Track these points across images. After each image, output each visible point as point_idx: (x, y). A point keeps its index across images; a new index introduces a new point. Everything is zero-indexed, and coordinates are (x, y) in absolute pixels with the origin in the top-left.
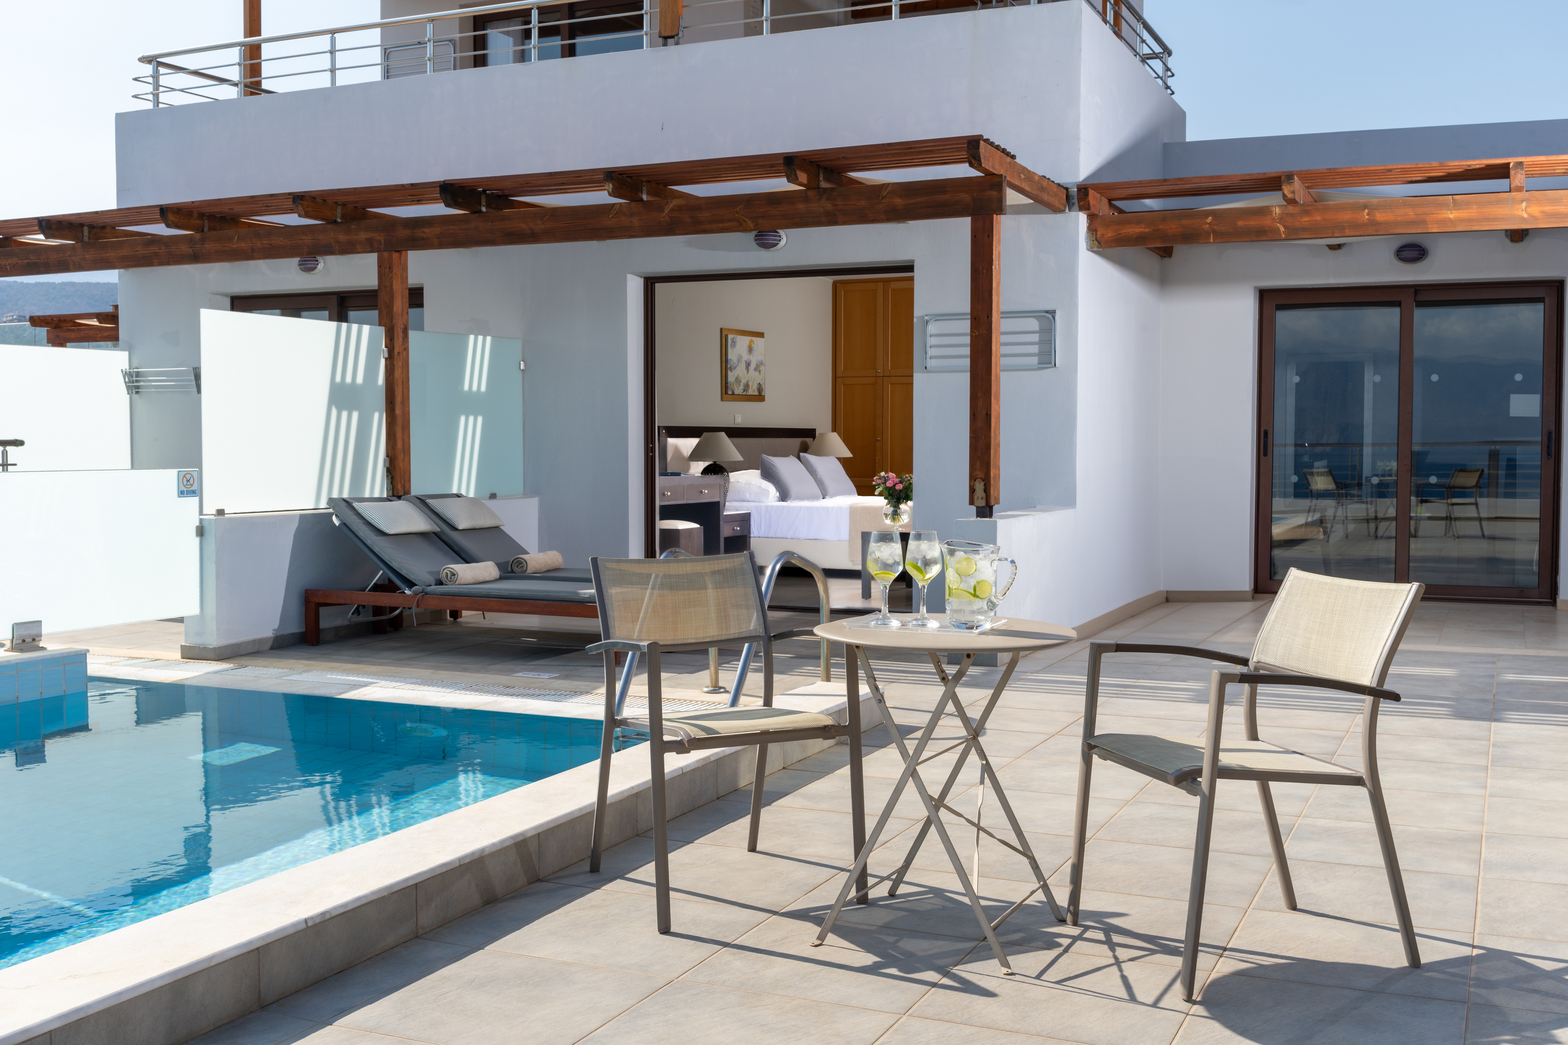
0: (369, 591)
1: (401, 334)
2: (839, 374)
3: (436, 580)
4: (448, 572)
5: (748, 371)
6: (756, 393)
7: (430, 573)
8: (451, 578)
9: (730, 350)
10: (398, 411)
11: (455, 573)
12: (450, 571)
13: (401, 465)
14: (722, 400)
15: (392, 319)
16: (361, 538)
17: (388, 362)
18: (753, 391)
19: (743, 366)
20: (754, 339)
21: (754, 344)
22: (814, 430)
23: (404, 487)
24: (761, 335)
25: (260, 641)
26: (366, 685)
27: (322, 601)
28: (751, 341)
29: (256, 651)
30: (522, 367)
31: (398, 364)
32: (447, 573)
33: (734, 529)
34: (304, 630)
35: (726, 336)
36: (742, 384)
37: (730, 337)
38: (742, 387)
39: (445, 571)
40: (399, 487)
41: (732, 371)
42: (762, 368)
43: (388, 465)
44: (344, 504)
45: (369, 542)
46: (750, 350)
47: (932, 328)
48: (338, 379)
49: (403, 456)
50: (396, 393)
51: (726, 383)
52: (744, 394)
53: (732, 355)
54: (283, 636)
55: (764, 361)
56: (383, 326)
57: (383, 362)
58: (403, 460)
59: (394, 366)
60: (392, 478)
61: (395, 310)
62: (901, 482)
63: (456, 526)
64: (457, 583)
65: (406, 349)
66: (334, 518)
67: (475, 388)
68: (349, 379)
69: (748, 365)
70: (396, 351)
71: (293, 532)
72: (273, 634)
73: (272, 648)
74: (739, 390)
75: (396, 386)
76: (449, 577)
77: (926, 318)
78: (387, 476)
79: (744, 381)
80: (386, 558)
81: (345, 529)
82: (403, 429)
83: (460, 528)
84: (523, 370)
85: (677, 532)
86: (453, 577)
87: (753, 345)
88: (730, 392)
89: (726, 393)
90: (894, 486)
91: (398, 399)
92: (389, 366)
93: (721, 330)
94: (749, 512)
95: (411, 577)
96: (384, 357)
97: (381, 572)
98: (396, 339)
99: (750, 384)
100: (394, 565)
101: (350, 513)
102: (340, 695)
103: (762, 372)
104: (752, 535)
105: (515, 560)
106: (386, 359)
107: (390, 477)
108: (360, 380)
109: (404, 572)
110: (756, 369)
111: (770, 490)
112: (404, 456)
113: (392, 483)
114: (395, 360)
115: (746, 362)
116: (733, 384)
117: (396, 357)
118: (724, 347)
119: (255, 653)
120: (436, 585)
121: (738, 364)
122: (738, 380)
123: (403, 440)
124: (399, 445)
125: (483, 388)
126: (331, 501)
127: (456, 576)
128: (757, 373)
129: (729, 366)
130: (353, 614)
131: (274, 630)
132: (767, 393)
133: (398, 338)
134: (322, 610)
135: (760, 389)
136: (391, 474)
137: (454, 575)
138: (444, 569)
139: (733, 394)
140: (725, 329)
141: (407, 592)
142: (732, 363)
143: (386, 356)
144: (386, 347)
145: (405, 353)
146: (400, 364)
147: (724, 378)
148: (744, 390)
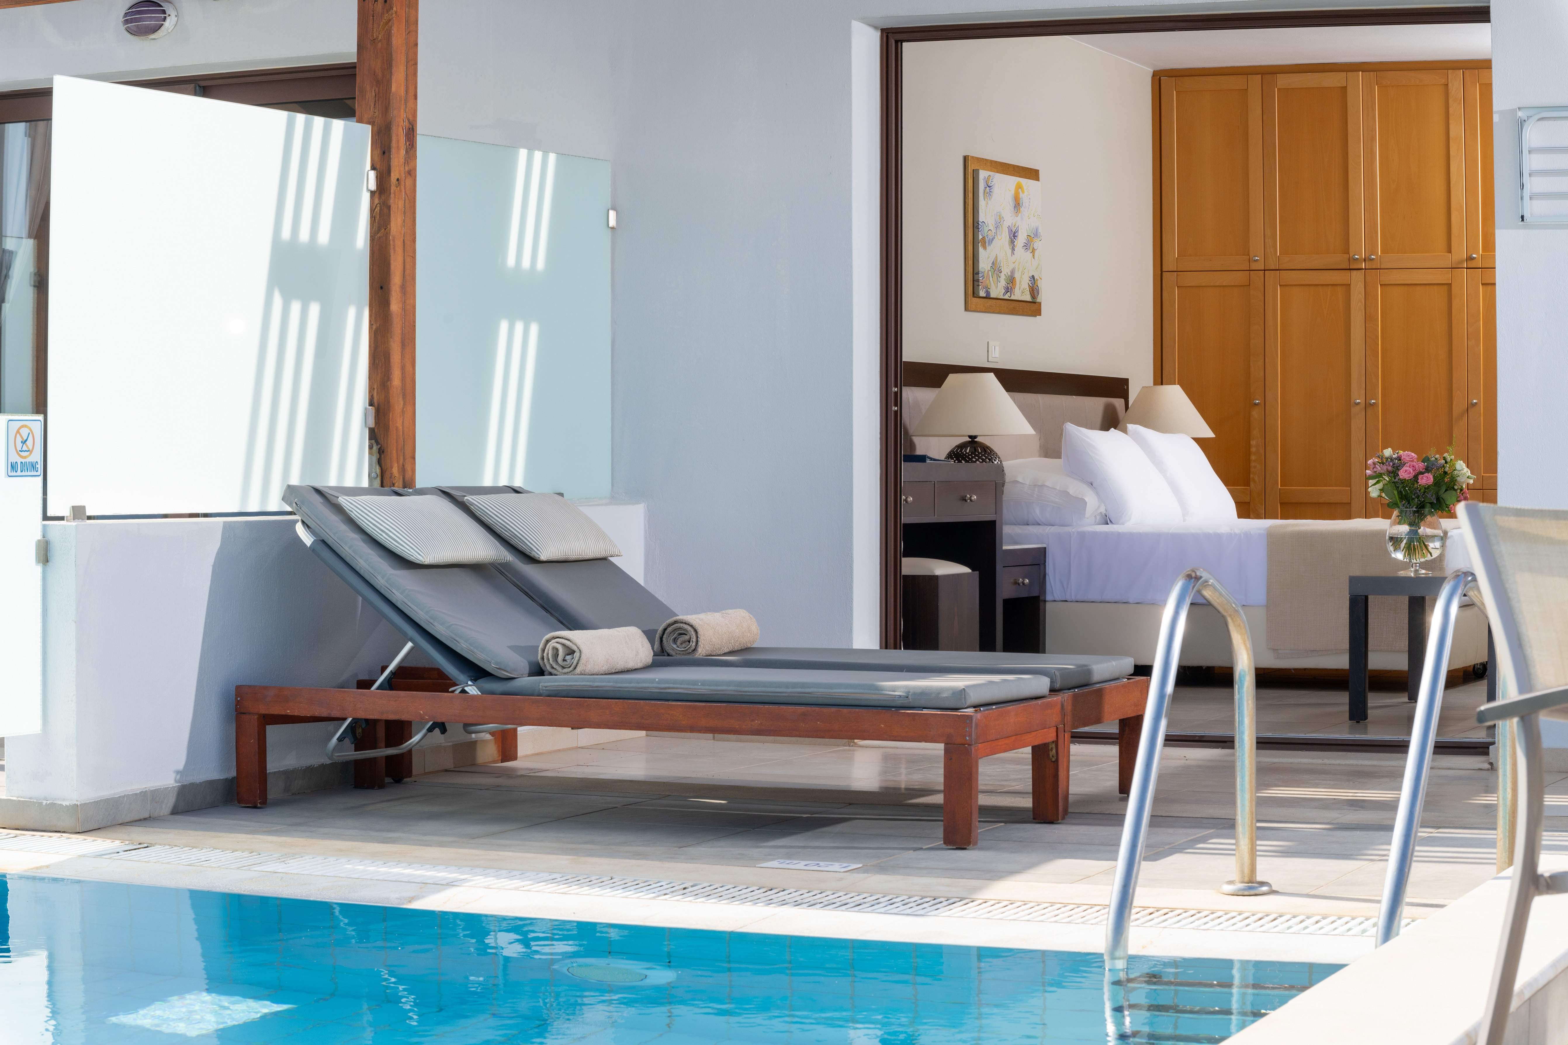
0: (380, 687)
1: (403, 139)
2: (1169, 264)
3: (531, 664)
4: (559, 646)
5: (1013, 249)
6: (1028, 298)
7: (516, 649)
8: (564, 660)
9: (982, 203)
10: (395, 307)
11: (575, 648)
12: (563, 645)
13: (399, 424)
14: (966, 309)
15: (386, 109)
16: (362, 573)
17: (376, 201)
18: (1021, 293)
19: (1003, 238)
20: (1024, 182)
21: (1023, 192)
22: (1125, 382)
23: (403, 470)
24: (1032, 174)
25: (153, 796)
26: (450, 884)
27: (276, 710)
28: (1019, 187)
29: (147, 815)
30: (612, 222)
31: (397, 204)
32: (556, 650)
33: (1016, 583)
34: (233, 773)
35: (975, 173)
36: (1003, 276)
37: (983, 174)
38: (1003, 283)
39: (553, 643)
40: (395, 471)
41: (985, 248)
42: (1037, 244)
43: (371, 423)
44: (318, 499)
45: (380, 582)
46: (1017, 204)
47: (1533, 135)
48: (286, 234)
49: (402, 403)
50: (392, 267)
51: (976, 273)
52: (1006, 297)
53: (986, 215)
54: (193, 785)
55: (1040, 230)
56: (369, 123)
57: (366, 199)
58: (403, 412)
59: (389, 208)
60: (381, 451)
61: (394, 89)
62: (1428, 470)
63: (533, 554)
64: (578, 670)
65: (411, 173)
66: (300, 529)
67: (526, 263)
68: (304, 235)
69: (1014, 235)
70: (394, 176)
71: (212, 560)
72: (176, 781)
73: (175, 812)
74: (997, 290)
75: (392, 252)
76: (560, 658)
77: (1520, 114)
78: (371, 447)
79: (1006, 271)
80: (420, 616)
81: (326, 554)
82: (403, 345)
83: (543, 558)
84: (613, 228)
85: (933, 580)
86: (568, 657)
87: (1021, 195)
88: (982, 293)
89: (975, 294)
90: (1416, 477)
91: (396, 280)
92: (378, 209)
93: (965, 158)
94: (1044, 546)
95: (478, 657)
96: (368, 190)
97: (409, 645)
98: (393, 151)
99: (1017, 276)
100: (440, 631)
101: (334, 519)
102: (410, 902)
103: (1037, 253)
104: (1049, 597)
105: (669, 625)
106: (372, 193)
107: (375, 448)
108: (324, 237)
109: (462, 647)
110: (1027, 246)
111: (1087, 499)
112: (405, 404)
113: (379, 462)
114: (392, 195)
115: (1010, 230)
116: (988, 274)
117: (393, 188)
118: (970, 195)
119: (145, 819)
120: (531, 674)
121: (996, 233)
122: (996, 268)
123: (403, 368)
124: (396, 381)
125: (541, 265)
126: (290, 493)
127: (577, 655)
128: (1028, 254)
129: (980, 237)
130: (340, 739)
131: (177, 772)
132: (1043, 298)
133: (398, 148)
134: (273, 732)
135: (1034, 290)
136: (377, 443)
137: (572, 652)
138: (548, 641)
139: (988, 297)
140: (973, 157)
141: (472, 690)
142: (986, 229)
143: (373, 186)
144: (373, 168)
145: (409, 181)
146: (401, 204)
147: (971, 263)
148: (1007, 290)
